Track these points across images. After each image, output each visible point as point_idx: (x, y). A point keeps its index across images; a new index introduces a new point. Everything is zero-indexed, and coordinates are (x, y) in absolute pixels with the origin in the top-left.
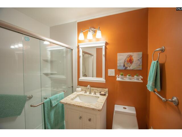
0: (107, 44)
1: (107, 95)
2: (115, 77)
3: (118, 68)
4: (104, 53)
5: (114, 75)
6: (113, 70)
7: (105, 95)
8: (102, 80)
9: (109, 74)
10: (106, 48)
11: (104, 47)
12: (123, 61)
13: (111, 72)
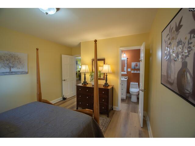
0: (127, 58)
1: (127, 79)
2: (131, 72)
3: (132, 68)
4: (126, 62)
5: (130, 71)
6: (130, 69)
7: (126, 78)
8: (125, 73)
9: (128, 71)
10: (127, 60)
11: (126, 60)
12: (134, 65)
13: (129, 70)
